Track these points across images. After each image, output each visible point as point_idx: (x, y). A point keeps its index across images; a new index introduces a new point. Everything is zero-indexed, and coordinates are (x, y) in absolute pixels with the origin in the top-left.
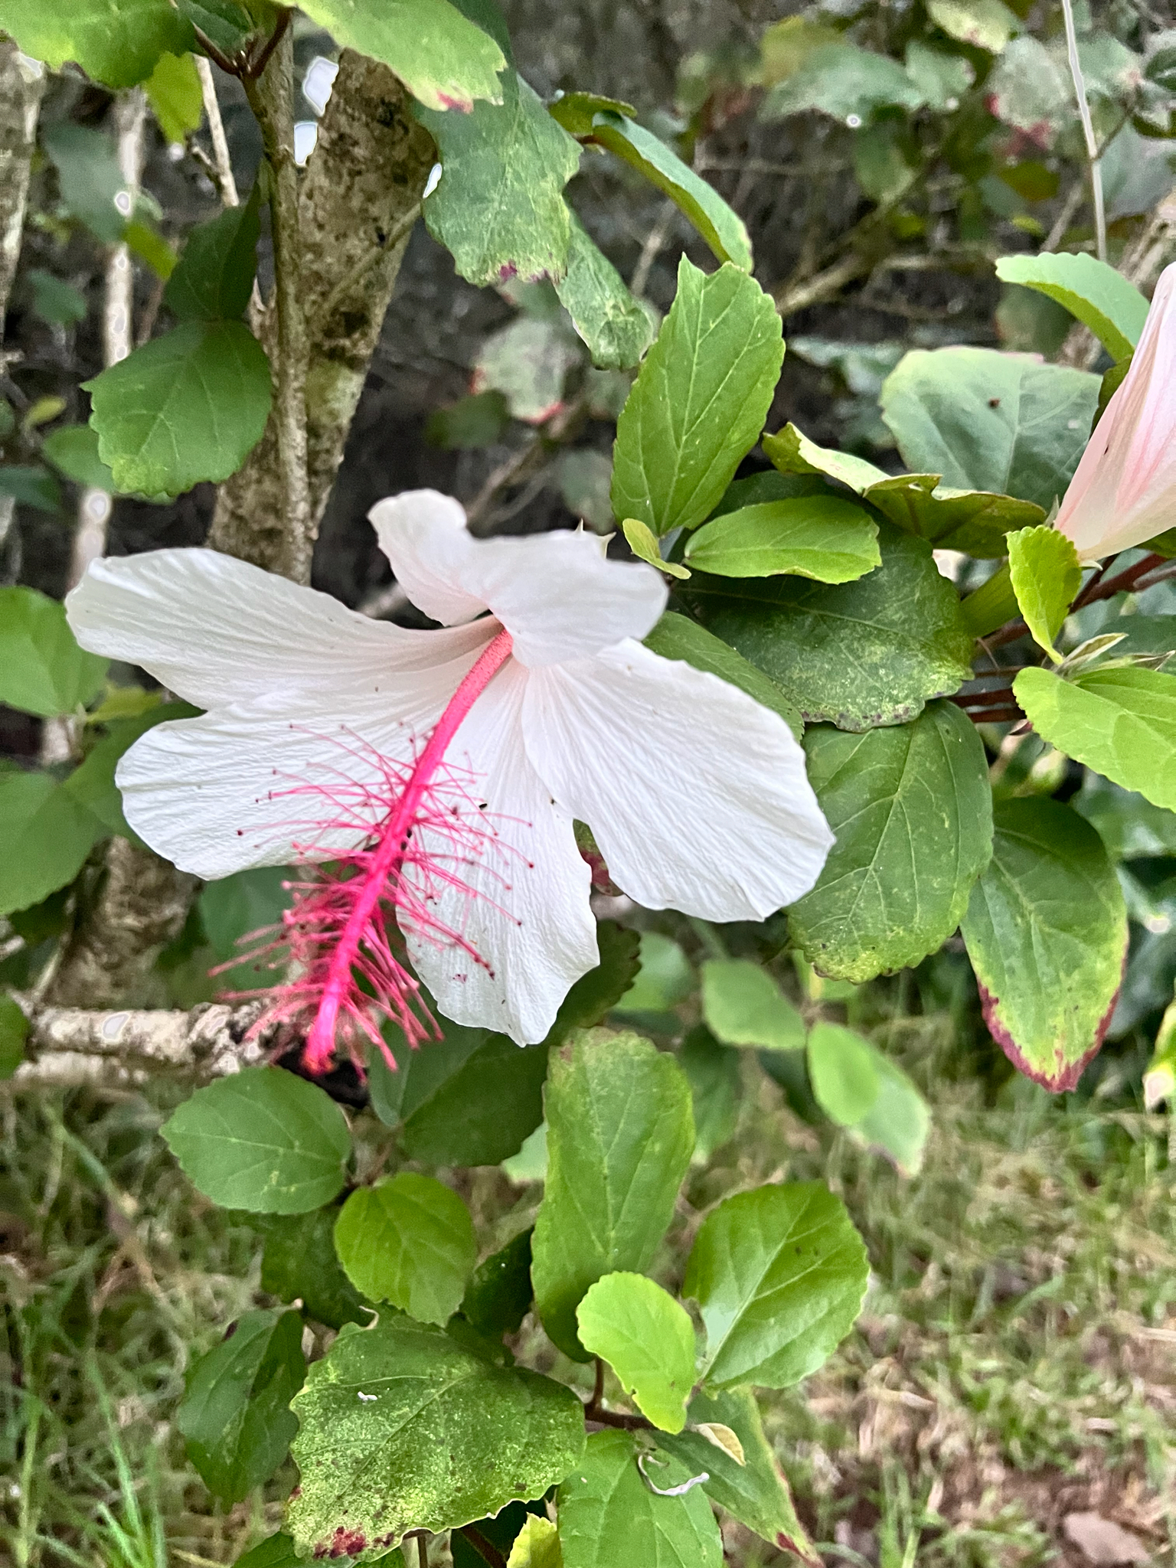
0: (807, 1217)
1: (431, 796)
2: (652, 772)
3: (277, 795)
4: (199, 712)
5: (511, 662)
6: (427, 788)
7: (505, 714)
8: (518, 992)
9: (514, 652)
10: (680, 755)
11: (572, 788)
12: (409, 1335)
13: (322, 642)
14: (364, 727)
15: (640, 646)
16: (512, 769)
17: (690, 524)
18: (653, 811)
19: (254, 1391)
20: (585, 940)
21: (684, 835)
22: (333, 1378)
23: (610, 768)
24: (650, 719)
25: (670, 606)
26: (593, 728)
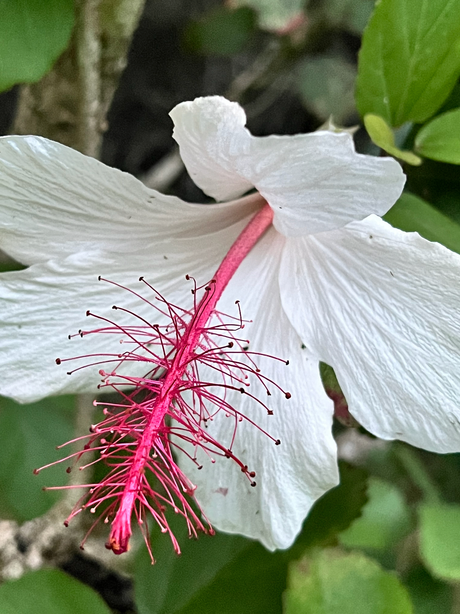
1: (206, 338)
2: (388, 324)
3: (87, 333)
4: (21, 267)
5: (270, 231)
6: (204, 331)
7: (265, 274)
8: (270, 504)
9: (275, 223)
10: (411, 310)
11: (320, 336)
13: (123, 213)
14: (158, 280)
15: (381, 219)
16: (270, 318)
17: (421, 119)
18: (387, 356)
20: (328, 463)
21: (413, 378)
23: (352, 320)
24: (388, 280)
25: (408, 188)
26: (338, 286)
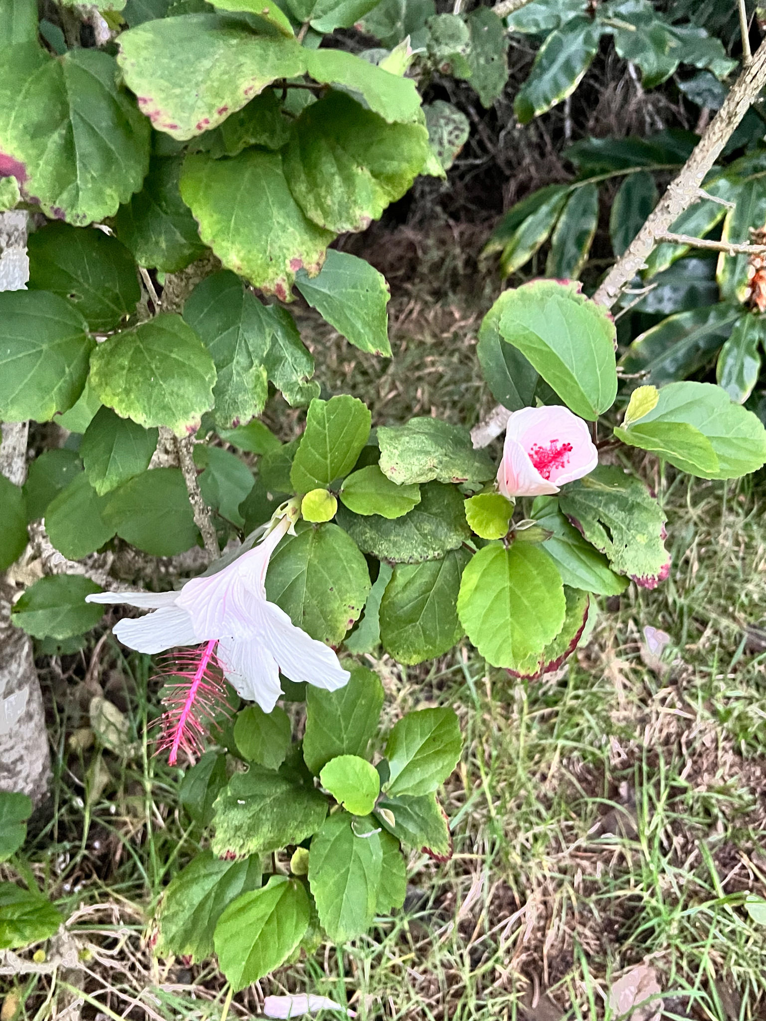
0: (441, 725)
12: (262, 775)
19: (209, 785)
22: (229, 794)
